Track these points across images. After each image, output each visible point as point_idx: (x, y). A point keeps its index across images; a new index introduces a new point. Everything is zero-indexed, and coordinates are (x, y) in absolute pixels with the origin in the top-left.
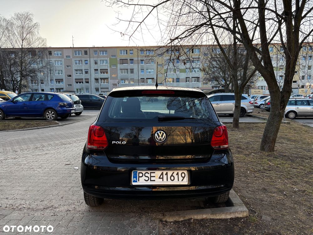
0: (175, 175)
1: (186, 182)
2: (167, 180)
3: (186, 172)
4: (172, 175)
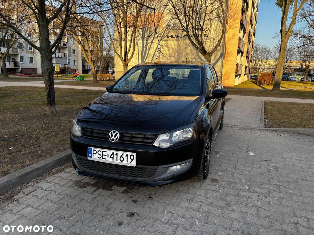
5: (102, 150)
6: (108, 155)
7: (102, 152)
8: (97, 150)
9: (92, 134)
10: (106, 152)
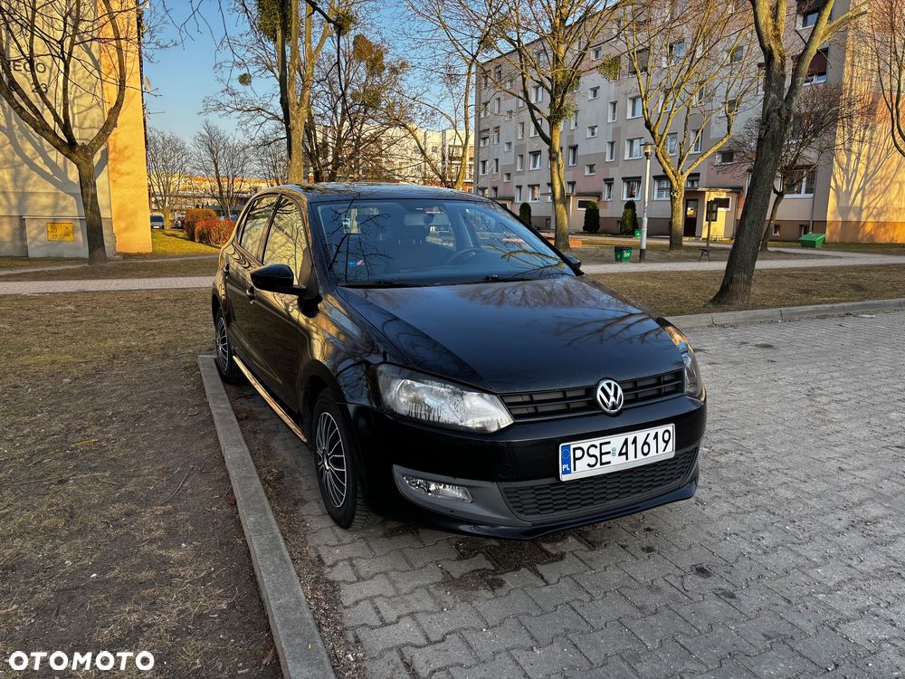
5: (597, 441)
6: (614, 450)
7: (598, 446)
8: (585, 444)
9: (536, 408)
10: (609, 443)
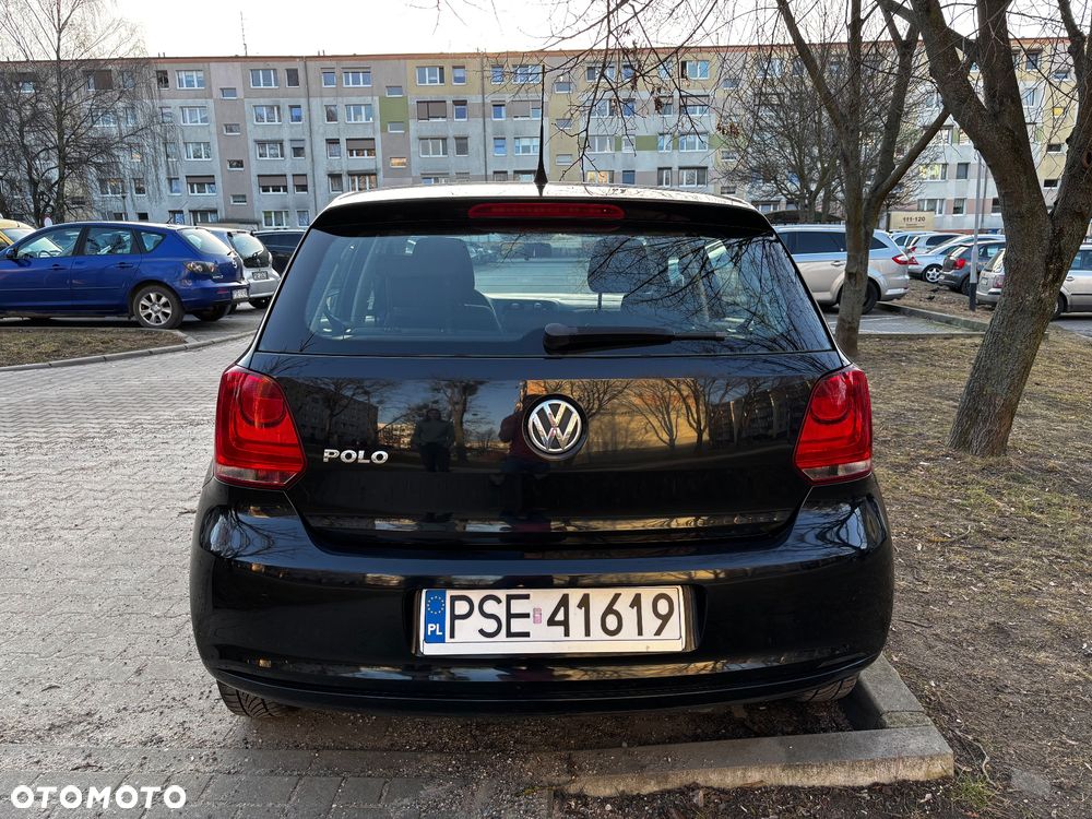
0: (623, 606)
1: (674, 638)
2: (588, 633)
3: (676, 593)
4: (610, 610)
